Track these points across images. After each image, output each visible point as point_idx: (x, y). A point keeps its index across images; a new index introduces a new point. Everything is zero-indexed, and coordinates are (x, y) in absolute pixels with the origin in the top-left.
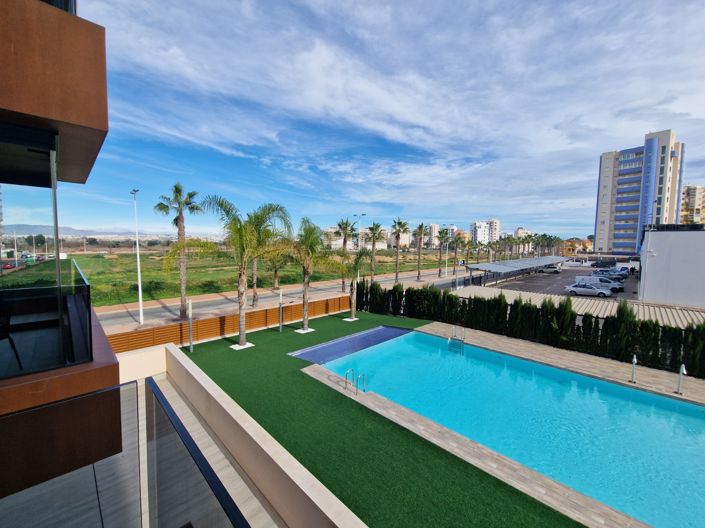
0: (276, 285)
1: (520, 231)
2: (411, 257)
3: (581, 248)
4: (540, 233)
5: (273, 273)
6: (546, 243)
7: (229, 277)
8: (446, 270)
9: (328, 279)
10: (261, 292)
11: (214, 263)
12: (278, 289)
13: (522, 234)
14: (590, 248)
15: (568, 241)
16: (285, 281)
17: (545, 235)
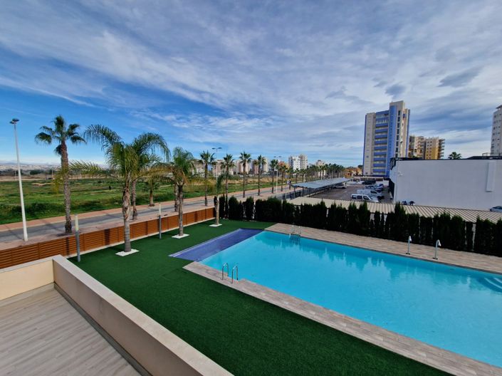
0: (152, 202)
1: (319, 163)
2: (251, 180)
3: (355, 173)
4: (333, 164)
5: (149, 193)
6: (335, 170)
7: (111, 197)
8: (276, 188)
9: (192, 197)
10: (139, 208)
11: (96, 187)
12: (153, 205)
13: (320, 164)
14: (360, 173)
15: (348, 168)
16: (158, 199)
17: (335, 165)
